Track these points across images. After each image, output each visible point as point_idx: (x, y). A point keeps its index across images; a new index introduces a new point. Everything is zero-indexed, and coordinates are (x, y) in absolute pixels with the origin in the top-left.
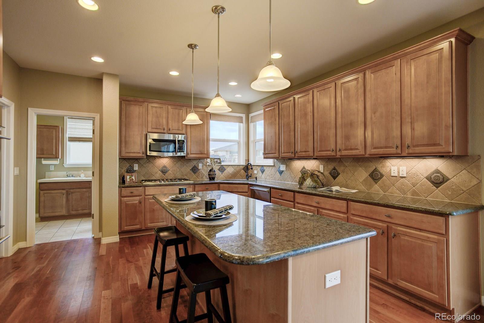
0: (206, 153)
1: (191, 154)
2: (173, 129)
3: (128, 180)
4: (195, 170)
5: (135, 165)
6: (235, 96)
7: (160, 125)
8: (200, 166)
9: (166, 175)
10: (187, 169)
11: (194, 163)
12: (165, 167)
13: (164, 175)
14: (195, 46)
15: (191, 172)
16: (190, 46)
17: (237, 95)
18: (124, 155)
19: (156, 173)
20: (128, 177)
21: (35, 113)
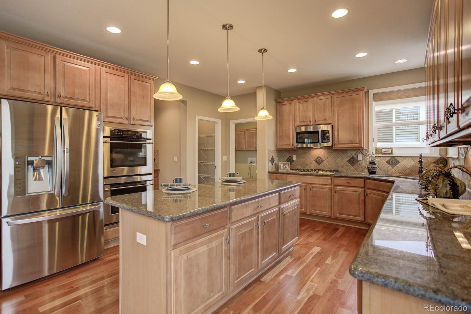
0: (358, 142)
1: (339, 144)
2: (319, 121)
3: (282, 168)
4: (353, 161)
5: (293, 155)
6: (396, 62)
7: (307, 118)
8: (360, 157)
9: (320, 165)
10: (343, 160)
11: (352, 154)
12: (319, 157)
13: (318, 166)
14: (266, 50)
15: (348, 163)
16: (260, 51)
17: (398, 61)
18: (279, 147)
19: (311, 163)
20: (282, 165)
21: (233, 123)
